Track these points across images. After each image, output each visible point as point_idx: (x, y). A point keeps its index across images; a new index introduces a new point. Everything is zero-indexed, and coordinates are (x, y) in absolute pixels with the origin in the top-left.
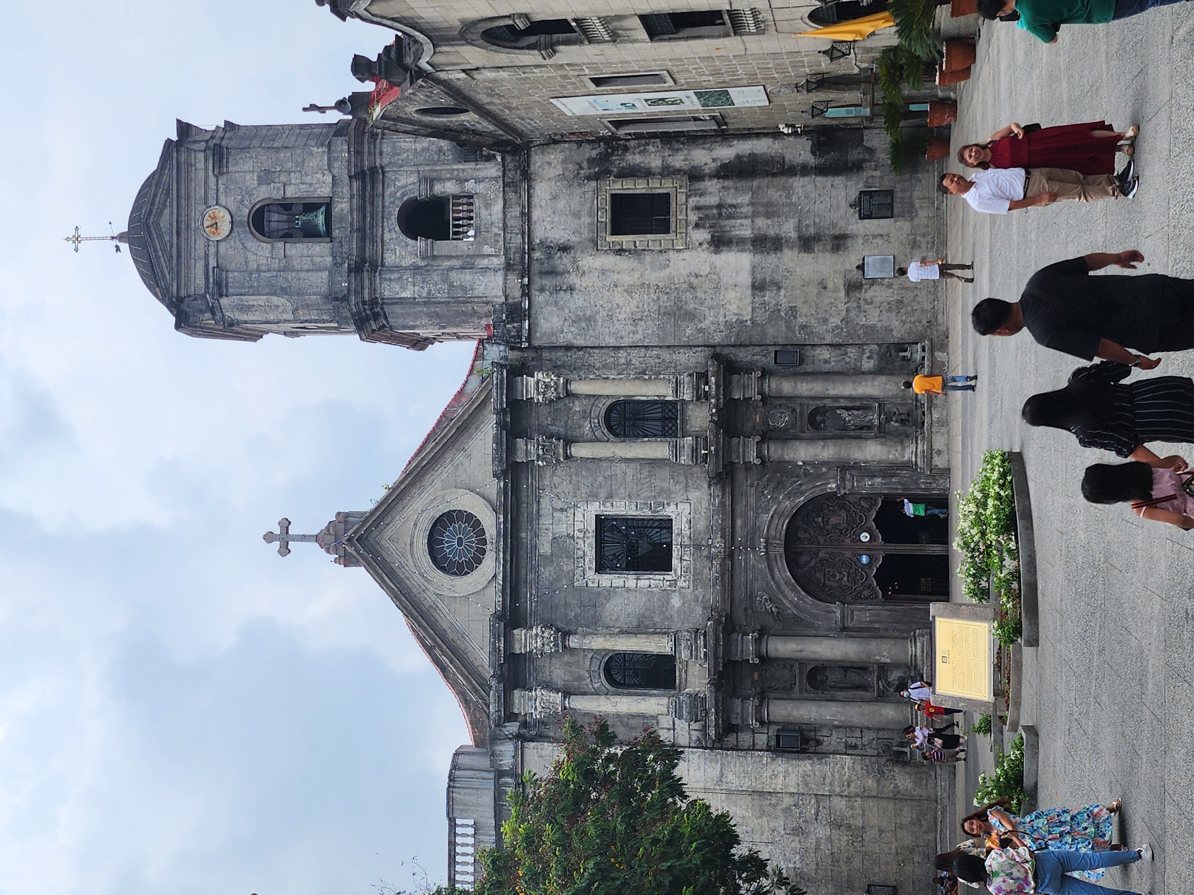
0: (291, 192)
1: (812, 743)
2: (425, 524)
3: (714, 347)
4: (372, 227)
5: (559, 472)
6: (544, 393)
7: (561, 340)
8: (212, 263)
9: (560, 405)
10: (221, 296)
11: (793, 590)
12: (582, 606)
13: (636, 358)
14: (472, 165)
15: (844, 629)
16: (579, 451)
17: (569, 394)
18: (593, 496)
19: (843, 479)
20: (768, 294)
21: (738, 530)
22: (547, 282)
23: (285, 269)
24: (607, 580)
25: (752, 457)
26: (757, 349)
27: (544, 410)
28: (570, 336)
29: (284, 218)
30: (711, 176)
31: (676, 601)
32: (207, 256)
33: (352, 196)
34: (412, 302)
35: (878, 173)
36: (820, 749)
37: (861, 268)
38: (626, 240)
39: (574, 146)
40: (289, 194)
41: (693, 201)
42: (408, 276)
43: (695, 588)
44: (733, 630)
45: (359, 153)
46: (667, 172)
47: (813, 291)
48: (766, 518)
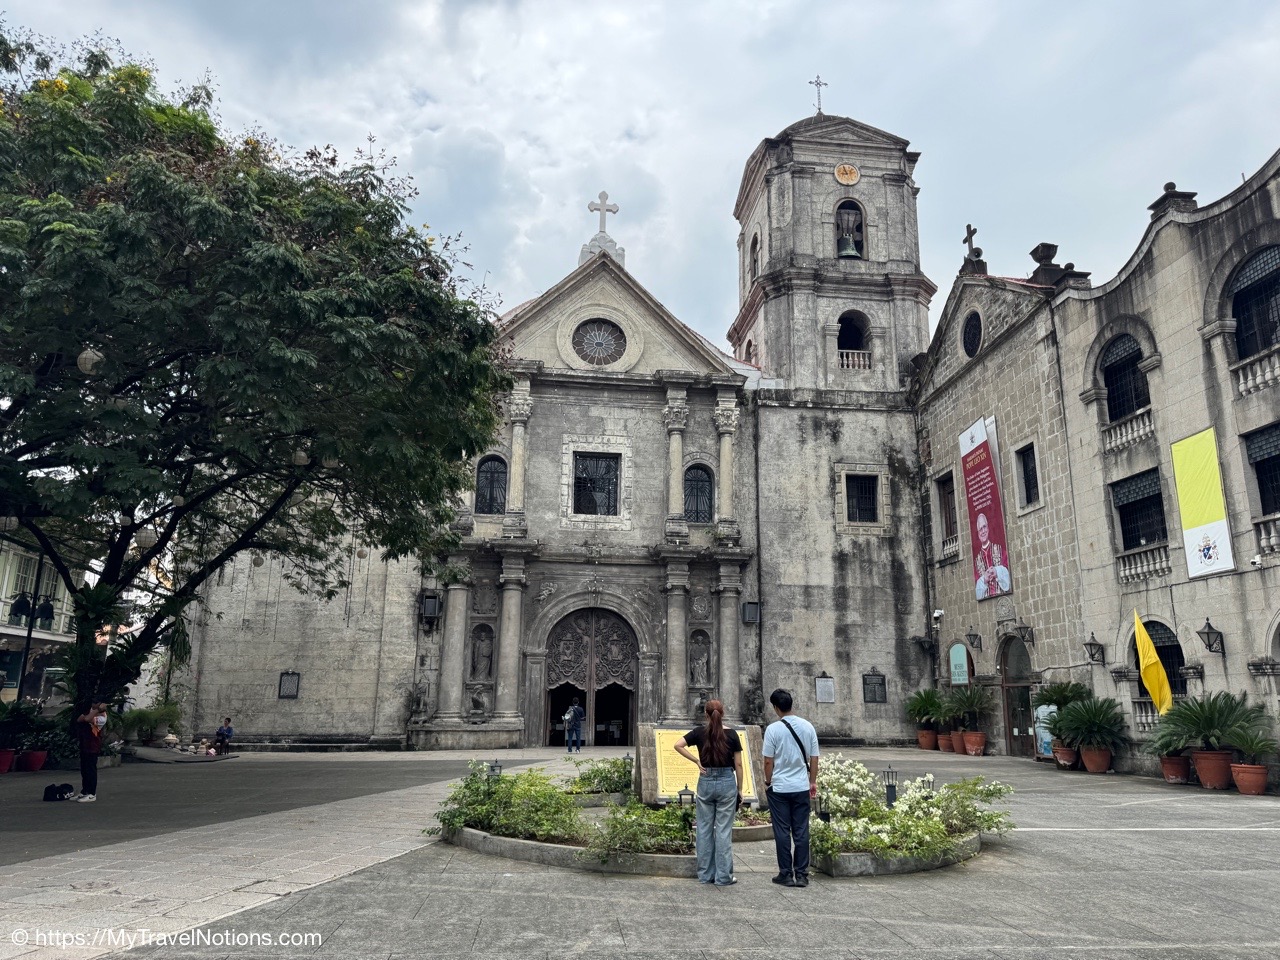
0: (871, 230)
1: (427, 627)
2: (615, 318)
3: (759, 554)
4: (847, 290)
5: (656, 425)
6: (723, 415)
7: (763, 431)
8: (818, 169)
9: (711, 428)
10: (793, 173)
11: (558, 614)
12: (547, 439)
13: (748, 492)
14: (896, 369)
15: (525, 655)
16: (676, 440)
17: (720, 436)
18: (637, 452)
19: (651, 657)
20: (802, 598)
21: (607, 569)
22: (809, 423)
23: (813, 223)
24: (568, 459)
25: (672, 582)
26: (756, 589)
27: (706, 416)
28: (766, 438)
29: (851, 225)
30: (893, 555)
31: (550, 516)
32: (823, 164)
33: (872, 275)
34: (790, 317)
35: (899, 691)
36: (421, 633)
37: (824, 675)
38: (842, 486)
39: (915, 448)
40: (870, 229)
41: (874, 540)
42: (810, 315)
43: (561, 532)
44: (526, 563)
45: (905, 282)
46: (896, 520)
47: (805, 635)
48: (619, 592)
